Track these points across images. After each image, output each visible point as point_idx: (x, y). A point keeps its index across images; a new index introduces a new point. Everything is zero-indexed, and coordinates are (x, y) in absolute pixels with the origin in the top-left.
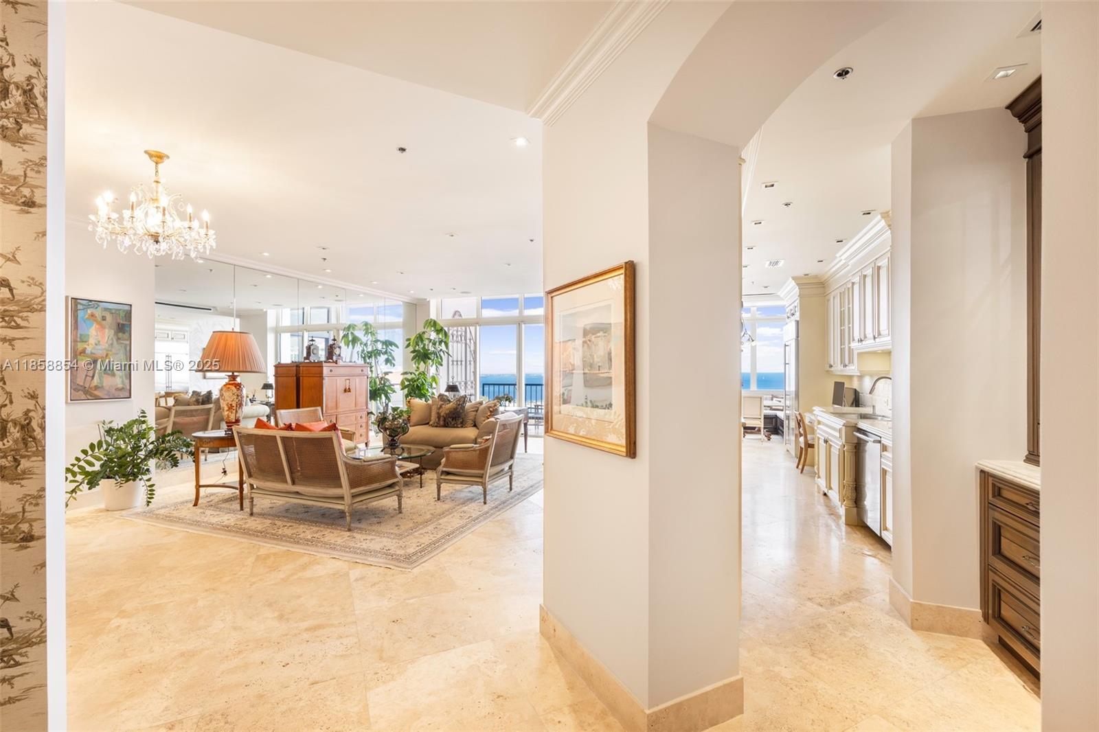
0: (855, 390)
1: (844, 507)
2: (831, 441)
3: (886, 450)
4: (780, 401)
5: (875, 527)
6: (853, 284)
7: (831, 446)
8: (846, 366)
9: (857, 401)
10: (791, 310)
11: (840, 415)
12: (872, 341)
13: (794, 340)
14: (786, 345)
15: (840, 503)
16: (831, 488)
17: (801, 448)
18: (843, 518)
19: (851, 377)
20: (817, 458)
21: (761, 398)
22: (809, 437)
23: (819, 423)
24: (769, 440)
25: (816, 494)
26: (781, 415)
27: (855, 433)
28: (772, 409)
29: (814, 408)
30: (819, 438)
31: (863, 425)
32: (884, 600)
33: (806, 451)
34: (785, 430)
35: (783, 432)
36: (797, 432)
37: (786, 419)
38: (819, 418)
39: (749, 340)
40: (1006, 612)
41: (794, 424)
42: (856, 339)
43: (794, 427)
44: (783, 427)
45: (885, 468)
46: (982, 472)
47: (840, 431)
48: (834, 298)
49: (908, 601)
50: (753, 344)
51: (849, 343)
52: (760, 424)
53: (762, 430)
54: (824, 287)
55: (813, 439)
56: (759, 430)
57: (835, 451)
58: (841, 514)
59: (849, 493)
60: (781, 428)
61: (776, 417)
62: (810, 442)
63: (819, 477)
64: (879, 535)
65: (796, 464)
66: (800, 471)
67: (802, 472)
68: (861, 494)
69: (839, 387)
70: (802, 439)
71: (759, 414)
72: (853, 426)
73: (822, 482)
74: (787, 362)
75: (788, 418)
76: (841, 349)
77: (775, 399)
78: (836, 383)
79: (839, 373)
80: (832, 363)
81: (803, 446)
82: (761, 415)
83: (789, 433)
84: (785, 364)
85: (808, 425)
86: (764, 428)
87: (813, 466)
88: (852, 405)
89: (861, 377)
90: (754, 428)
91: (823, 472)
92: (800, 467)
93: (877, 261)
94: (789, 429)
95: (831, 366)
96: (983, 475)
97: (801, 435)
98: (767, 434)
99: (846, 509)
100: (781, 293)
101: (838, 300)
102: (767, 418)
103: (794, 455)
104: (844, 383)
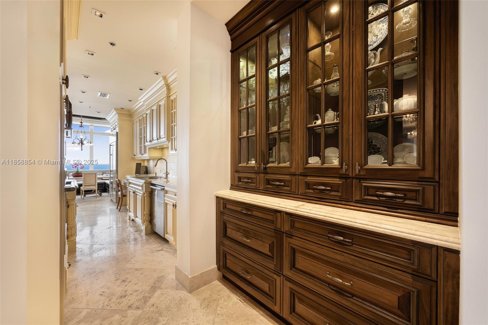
0: (146, 166)
1: (144, 226)
2: (137, 192)
3: (167, 193)
4: (107, 175)
5: (161, 233)
6: (147, 114)
7: (137, 195)
8: (143, 154)
9: (147, 172)
10: (114, 127)
11: (141, 178)
12: (157, 141)
13: (115, 142)
14: (110, 145)
15: (142, 224)
16: (137, 217)
17: (119, 198)
18: (144, 231)
19: (144, 160)
20: (128, 202)
21: (96, 174)
22: (124, 191)
23: (130, 183)
24: (101, 196)
25: (128, 221)
26: (108, 182)
27: (150, 186)
28: (102, 179)
29: (127, 176)
30: (130, 191)
31: (154, 181)
32: (173, 279)
33: (122, 199)
34: (110, 189)
35: (109, 191)
36: (117, 190)
37: (111, 184)
38: (130, 181)
39: (88, 142)
40: (229, 264)
41: (115, 185)
42: (148, 141)
43: (115, 187)
44: (109, 188)
45: (166, 202)
46: (217, 197)
47: (142, 186)
48: (136, 122)
49: (188, 277)
50: (91, 145)
51: (144, 143)
52: (96, 188)
53: (96, 191)
54: (131, 117)
55: (126, 192)
56: (95, 191)
57: (139, 198)
58: (143, 229)
59: (147, 218)
60: (108, 188)
61: (105, 183)
62: (124, 194)
63: (130, 212)
64: (163, 237)
65: (117, 207)
66: (119, 210)
67: (119, 211)
68: (153, 217)
69: (138, 165)
70: (120, 193)
71: (95, 182)
72: (149, 183)
73: (132, 215)
74: (111, 154)
75: (112, 183)
76: (140, 147)
77: (104, 174)
78: (137, 163)
79: (139, 159)
80: (135, 154)
81: (120, 197)
82: (95, 183)
83: (112, 191)
84: (110, 155)
85: (123, 185)
86: (98, 190)
87: (126, 205)
88: (144, 174)
89: (148, 160)
90: (92, 191)
91: (132, 209)
92: (119, 208)
93: (159, 102)
94: (112, 189)
95: (135, 155)
96: (218, 199)
97: (119, 191)
98: (99, 193)
99: (145, 227)
100: (108, 118)
101: (138, 124)
102: (99, 184)
103: (115, 202)
104: (141, 163)
